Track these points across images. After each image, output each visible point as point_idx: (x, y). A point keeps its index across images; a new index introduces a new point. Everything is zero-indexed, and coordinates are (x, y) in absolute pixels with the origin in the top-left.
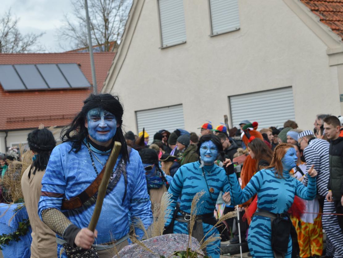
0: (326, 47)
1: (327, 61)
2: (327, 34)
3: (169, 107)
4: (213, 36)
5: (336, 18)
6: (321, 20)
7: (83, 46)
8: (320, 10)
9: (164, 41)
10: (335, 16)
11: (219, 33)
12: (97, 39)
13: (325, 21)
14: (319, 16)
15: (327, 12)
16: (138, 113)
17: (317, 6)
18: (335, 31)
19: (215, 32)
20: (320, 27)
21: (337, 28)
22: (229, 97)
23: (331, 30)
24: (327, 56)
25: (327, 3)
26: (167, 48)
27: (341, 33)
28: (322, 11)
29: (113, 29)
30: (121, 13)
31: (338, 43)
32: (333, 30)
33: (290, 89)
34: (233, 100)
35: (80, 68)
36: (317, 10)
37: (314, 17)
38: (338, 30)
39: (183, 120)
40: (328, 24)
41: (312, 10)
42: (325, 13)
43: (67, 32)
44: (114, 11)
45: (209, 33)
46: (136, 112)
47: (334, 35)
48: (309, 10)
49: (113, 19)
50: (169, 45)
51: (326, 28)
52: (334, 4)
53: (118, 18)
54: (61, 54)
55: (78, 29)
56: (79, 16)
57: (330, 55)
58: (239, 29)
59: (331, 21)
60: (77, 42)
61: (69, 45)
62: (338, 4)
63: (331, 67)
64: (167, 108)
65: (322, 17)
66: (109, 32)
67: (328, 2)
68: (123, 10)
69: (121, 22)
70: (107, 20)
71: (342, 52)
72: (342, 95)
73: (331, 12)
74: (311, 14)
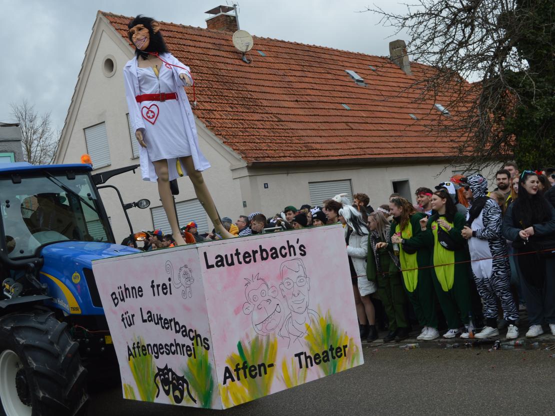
0: (229, 164)
1: (231, 175)
2: (230, 153)
4: (134, 159)
5: (235, 140)
6: (224, 142)
8: (222, 134)
13: (227, 143)
14: (222, 139)
15: (228, 135)
17: (220, 132)
18: (236, 151)
19: (136, 156)
20: (224, 148)
21: (237, 148)
22: (151, 209)
23: (232, 150)
24: (231, 171)
25: (227, 129)
27: (241, 152)
28: (224, 135)
30: (41, 144)
31: (239, 160)
32: (234, 150)
34: (154, 211)
36: (220, 135)
37: (219, 140)
38: (238, 150)
40: (229, 145)
41: (216, 135)
42: (226, 137)
44: (36, 142)
45: (131, 156)
47: (235, 154)
48: (214, 134)
49: (35, 149)
51: (228, 148)
52: (233, 129)
53: (39, 148)
57: (232, 170)
59: (232, 143)
62: (236, 129)
63: (234, 180)
65: (225, 140)
67: (228, 128)
68: (43, 141)
70: (30, 150)
71: (243, 168)
72: (245, 202)
73: (231, 135)
74: (215, 138)
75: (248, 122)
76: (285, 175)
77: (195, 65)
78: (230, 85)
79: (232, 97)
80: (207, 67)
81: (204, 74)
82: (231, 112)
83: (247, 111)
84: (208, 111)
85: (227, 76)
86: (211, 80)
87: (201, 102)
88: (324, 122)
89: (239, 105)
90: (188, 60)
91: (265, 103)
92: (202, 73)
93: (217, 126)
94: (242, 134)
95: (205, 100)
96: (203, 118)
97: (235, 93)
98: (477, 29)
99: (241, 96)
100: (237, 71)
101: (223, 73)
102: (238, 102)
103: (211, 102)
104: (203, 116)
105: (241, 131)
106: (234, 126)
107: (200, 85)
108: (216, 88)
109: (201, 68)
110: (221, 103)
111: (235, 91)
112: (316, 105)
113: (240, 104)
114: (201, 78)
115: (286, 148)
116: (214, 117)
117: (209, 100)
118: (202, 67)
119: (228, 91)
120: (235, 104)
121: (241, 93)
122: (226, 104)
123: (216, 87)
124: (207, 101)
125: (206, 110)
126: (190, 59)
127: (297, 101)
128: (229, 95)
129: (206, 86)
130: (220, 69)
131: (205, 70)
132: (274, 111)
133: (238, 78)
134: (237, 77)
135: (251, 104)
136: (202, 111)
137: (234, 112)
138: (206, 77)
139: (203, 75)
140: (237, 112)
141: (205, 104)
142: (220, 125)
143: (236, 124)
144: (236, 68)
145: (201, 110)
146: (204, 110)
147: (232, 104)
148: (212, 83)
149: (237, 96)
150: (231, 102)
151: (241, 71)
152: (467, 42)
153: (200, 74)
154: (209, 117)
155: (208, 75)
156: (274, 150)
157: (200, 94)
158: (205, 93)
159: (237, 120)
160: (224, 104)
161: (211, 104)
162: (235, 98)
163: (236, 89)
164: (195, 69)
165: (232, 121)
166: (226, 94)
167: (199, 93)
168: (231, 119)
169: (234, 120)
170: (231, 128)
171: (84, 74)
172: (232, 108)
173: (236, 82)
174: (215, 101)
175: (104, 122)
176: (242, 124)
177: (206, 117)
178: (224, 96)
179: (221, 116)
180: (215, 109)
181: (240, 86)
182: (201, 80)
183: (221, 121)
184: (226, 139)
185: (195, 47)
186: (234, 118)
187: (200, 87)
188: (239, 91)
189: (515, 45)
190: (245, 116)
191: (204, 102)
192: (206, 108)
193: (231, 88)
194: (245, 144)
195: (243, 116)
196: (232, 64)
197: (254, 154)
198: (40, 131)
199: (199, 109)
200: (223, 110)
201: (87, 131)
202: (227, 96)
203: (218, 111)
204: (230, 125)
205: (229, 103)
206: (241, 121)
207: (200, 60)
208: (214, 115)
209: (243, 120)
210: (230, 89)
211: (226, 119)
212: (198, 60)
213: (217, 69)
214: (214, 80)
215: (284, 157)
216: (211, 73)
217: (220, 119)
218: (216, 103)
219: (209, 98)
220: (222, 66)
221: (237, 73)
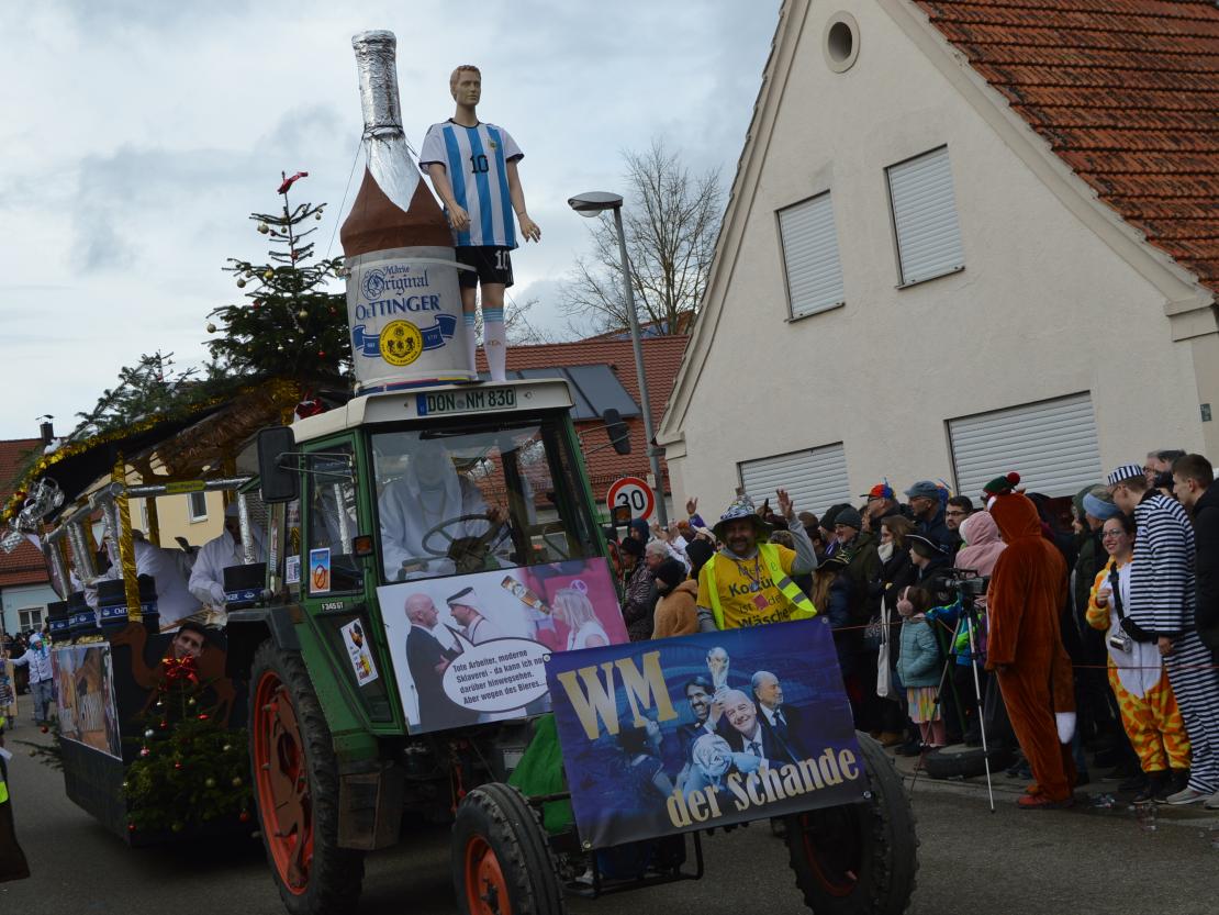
1: (1169, 330)
2: (1165, 269)
3: (812, 450)
4: (902, 289)
5: (1182, 232)
6: (1148, 239)
7: (621, 326)
8: (1145, 216)
9: (794, 305)
10: (1180, 229)
11: (918, 280)
12: (649, 308)
13: (1157, 241)
14: (1144, 230)
15: (1162, 219)
16: (744, 466)
17: (1139, 209)
18: (1182, 263)
19: (908, 282)
20: (1147, 254)
21: (1187, 255)
22: (947, 422)
23: (1172, 260)
24: (1167, 319)
25: (1159, 201)
26: (803, 318)
27: (1197, 266)
28: (1150, 218)
29: (684, 284)
30: (700, 248)
31: (1191, 288)
32: (1177, 259)
33: (1085, 398)
34: (956, 428)
35: (615, 374)
36: (1138, 218)
37: (1133, 233)
38: (1189, 259)
39: (846, 478)
41: (1127, 218)
42: (1156, 223)
43: (585, 296)
44: (685, 245)
45: (895, 281)
46: (739, 464)
47: (1180, 271)
48: (1119, 217)
49: (685, 262)
50: (805, 313)
51: (1160, 256)
52: (1176, 201)
53: (693, 260)
54: (572, 344)
55: (608, 288)
56: (608, 260)
57: (1170, 316)
58: (963, 270)
59: (1172, 239)
60: (607, 317)
61: (590, 325)
62: (1185, 201)
63: (1178, 344)
64: (809, 453)
65: (1151, 233)
66: (676, 292)
67: (1163, 198)
68: (703, 242)
69: (701, 268)
70: (672, 265)
71: (1201, 309)
72: (1206, 406)
73: (1171, 219)
74: (1125, 227)
77: (1075, 28)
78: (1174, 78)
79: (1177, 111)
80: (1109, 31)
81: (1099, 49)
82: (1174, 152)
84: (1106, 153)
85: (1166, 52)
86: (1119, 64)
87: (1088, 128)
89: (1199, 131)
90: (1052, 15)
92: (1092, 48)
93: (1130, 193)
94: (1203, 215)
95: (1098, 123)
96: (1092, 172)
97: (1188, 98)
99: (1206, 107)
100: (1195, 36)
101: (1156, 43)
102: (1195, 123)
103: (1114, 128)
104: (1089, 167)
105: (1199, 206)
106: (1179, 193)
107: (1085, 82)
108: (1133, 89)
109: (1090, 33)
110: (1146, 129)
111: (1189, 94)
113: (1203, 130)
114: (1089, 63)
116: (1122, 169)
117: (1111, 122)
118: (1095, 30)
119: (1168, 94)
120: (1187, 130)
121: (1205, 100)
122: (1161, 130)
123: (1133, 84)
124: (1105, 124)
125: (1102, 150)
126: (1060, 11)
128: (1169, 107)
129: (1102, 83)
130: (1147, 35)
131: (1102, 39)
133: (1199, 55)
134: (1196, 54)
136: (1090, 153)
137: (1182, 152)
138: (1106, 58)
139: (1095, 52)
140: (1191, 152)
141: (1100, 134)
142: (1137, 192)
143: (1189, 186)
144: (1194, 28)
145: (1084, 150)
146: (1094, 150)
147: (1177, 130)
148: (1123, 74)
149: (1191, 107)
150: (1175, 125)
151: (1208, 37)
153: (1087, 51)
154: (1107, 168)
155: (1111, 53)
157: (1083, 107)
158: (1099, 104)
159: (1190, 174)
160: (1153, 130)
161: (1113, 133)
162: (1189, 114)
163: (1191, 87)
164: (1074, 36)
165: (1175, 180)
166: (1161, 104)
167: (1083, 103)
168: (1174, 174)
169: (1182, 174)
170: (1171, 197)
172: (1176, 141)
173: (1193, 68)
174: (1128, 124)
175: (828, 191)
176: (1205, 186)
177: (1099, 169)
178: (1155, 110)
179: (1143, 164)
180: (1126, 146)
181: (1202, 80)
182: (1090, 67)
183: (1141, 180)
184: (1156, 229)
186: (1181, 170)
187: (1087, 87)
188: (1199, 92)
191: (1097, 128)
192: (1102, 145)
193: (1176, 85)
194: (1210, 241)
195: (1207, 163)
196: (1182, 18)
198: (697, 216)
199: (1080, 149)
200: (1150, 147)
201: (785, 216)
202: (1164, 109)
203: (1135, 152)
204: (1167, 188)
205: (1168, 126)
206: (1202, 178)
207: (1089, 12)
208: (1124, 163)
209: (1207, 173)
210: (1174, 89)
211: (1157, 174)
212: (1082, 11)
213: (1138, 33)
214: (1127, 65)
216: (1121, 46)
217: (1140, 174)
218: (1130, 129)
219: (1111, 116)
220: (1154, 25)
221: (1197, 41)
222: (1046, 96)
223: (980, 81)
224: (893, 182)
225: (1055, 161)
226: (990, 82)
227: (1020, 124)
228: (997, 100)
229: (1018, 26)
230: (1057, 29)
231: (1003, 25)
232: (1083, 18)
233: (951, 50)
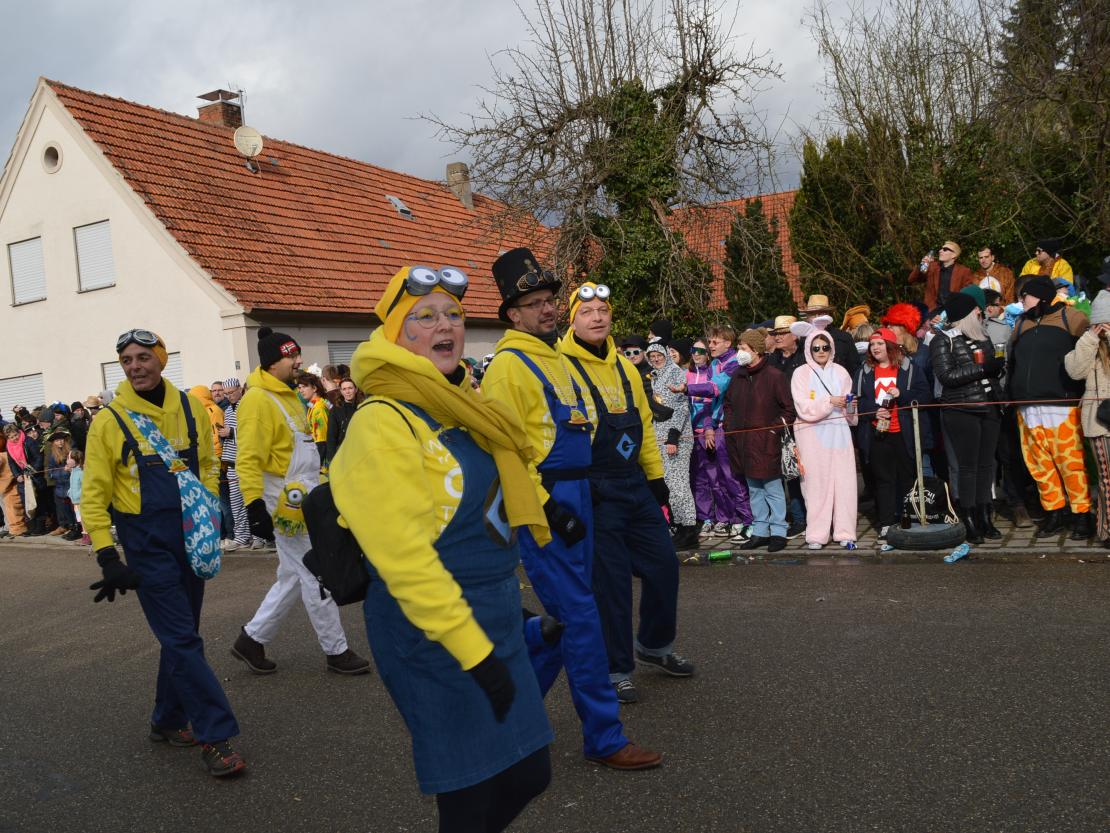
1: (220, 323)
2: (221, 294)
3: (23, 376)
4: (80, 292)
5: (228, 276)
6: (213, 278)
8: (211, 267)
9: (16, 297)
11: (89, 288)
13: (217, 279)
14: (211, 273)
15: (220, 269)
17: (208, 263)
18: (229, 291)
19: (84, 288)
20: (212, 285)
21: (231, 287)
22: (103, 364)
23: (224, 289)
24: (221, 318)
25: (218, 260)
26: (21, 305)
27: (236, 293)
28: (214, 268)
31: (233, 304)
32: (227, 289)
33: (177, 355)
34: (107, 368)
36: (208, 267)
37: (206, 275)
38: (233, 290)
40: (223, 283)
41: (203, 267)
42: (217, 271)
45: (76, 289)
47: (228, 295)
48: (199, 266)
50: (23, 301)
51: (219, 287)
52: (226, 261)
58: (114, 286)
59: (224, 279)
62: (231, 261)
63: (225, 331)
64: (22, 378)
65: (215, 275)
67: (220, 259)
71: (238, 315)
72: (238, 362)
73: (224, 269)
74: (203, 272)
75: (248, 253)
76: (296, 329)
78: (227, 201)
79: (228, 217)
80: (195, 173)
81: (190, 181)
82: (226, 237)
83: (248, 237)
84: (193, 233)
85: (223, 187)
86: (200, 190)
87: (184, 220)
88: (354, 262)
90: (167, 160)
91: (274, 229)
92: (187, 180)
93: (204, 254)
94: (239, 269)
95: (189, 218)
96: (185, 242)
97: (233, 211)
98: (558, 158)
99: (241, 217)
100: (237, 182)
101: (218, 182)
102: (236, 224)
103: (197, 221)
104: (184, 239)
105: (237, 264)
106: (228, 257)
107: (183, 197)
108: (207, 203)
109: (186, 172)
110: (212, 224)
111: (234, 209)
112: (343, 238)
113: (239, 228)
114: (185, 187)
115: (301, 293)
116: (201, 242)
117: (196, 218)
118: (188, 171)
119: (223, 208)
120: (232, 227)
121: (241, 213)
122: (220, 225)
123: (207, 201)
124: (192, 219)
125: (190, 231)
126: (171, 159)
127: (318, 230)
128: (224, 214)
129: (191, 198)
130: (214, 177)
131: (192, 176)
132: (286, 240)
133: (239, 191)
135: (255, 229)
136: (185, 232)
137: (230, 237)
139: (188, 182)
140: (234, 238)
141: (189, 223)
142: (208, 254)
143: (233, 255)
144: (237, 177)
145: (182, 230)
146: (187, 231)
147: (227, 226)
148: (202, 195)
149: (235, 216)
150: (226, 223)
151: (245, 183)
152: (545, 173)
153: (184, 181)
154: (193, 241)
155: (195, 184)
156: (284, 294)
157: (182, 209)
158: (189, 208)
159: (233, 248)
160: (216, 225)
161: (197, 224)
162: (233, 219)
163: (234, 206)
164: (178, 173)
165: (226, 250)
166: (220, 212)
167: (181, 207)
168: (225, 247)
169: (229, 248)
170: (224, 259)
171: (13, 166)
172: (227, 232)
173: (236, 197)
174: (204, 220)
175: (39, 237)
176: (240, 255)
177: (189, 241)
178: (218, 215)
179: (211, 241)
180: (202, 231)
181: (240, 203)
182: (186, 189)
183: (210, 248)
184: (217, 273)
185: (179, 142)
186: (229, 246)
187: (184, 199)
188: (238, 209)
189: (605, 182)
190: (245, 245)
191: (188, 220)
192: (191, 229)
193: (228, 204)
194: (242, 282)
195: (241, 244)
196: (230, 172)
197: (255, 297)
199: (180, 229)
200: (214, 233)
201: (13, 248)
202: (221, 215)
203: (207, 234)
204: (223, 254)
205: (223, 224)
206: (239, 251)
207: (186, 162)
208: (202, 239)
209: (242, 249)
210: (226, 206)
211: (217, 246)
212: (182, 161)
213: (210, 176)
214: (204, 191)
215: (296, 304)
216: (201, 181)
217: (209, 245)
218: (205, 223)
219: (196, 216)
220: (217, 173)
221: (237, 184)
222: (163, 201)
223: (129, 189)
224: (78, 235)
225: (167, 234)
226: (135, 190)
227: (150, 213)
228: (139, 200)
229: (150, 163)
230: (169, 168)
231: (142, 161)
232: (183, 164)
233: (115, 170)
